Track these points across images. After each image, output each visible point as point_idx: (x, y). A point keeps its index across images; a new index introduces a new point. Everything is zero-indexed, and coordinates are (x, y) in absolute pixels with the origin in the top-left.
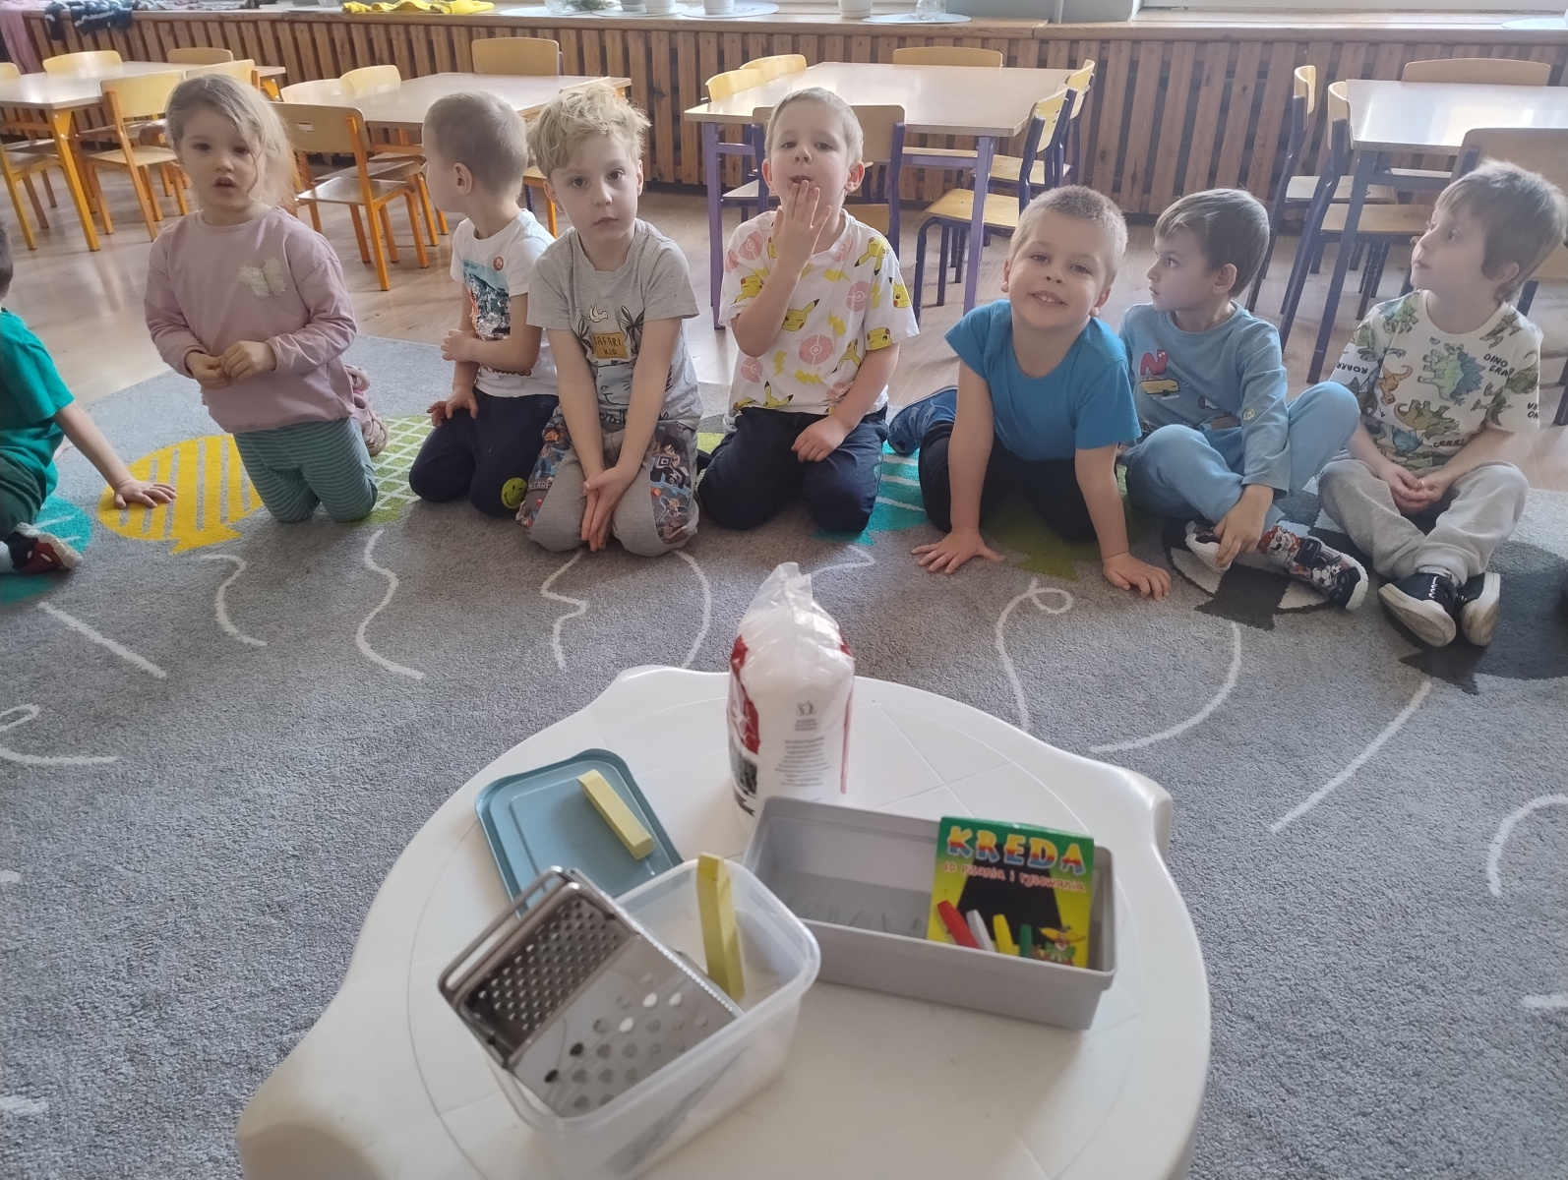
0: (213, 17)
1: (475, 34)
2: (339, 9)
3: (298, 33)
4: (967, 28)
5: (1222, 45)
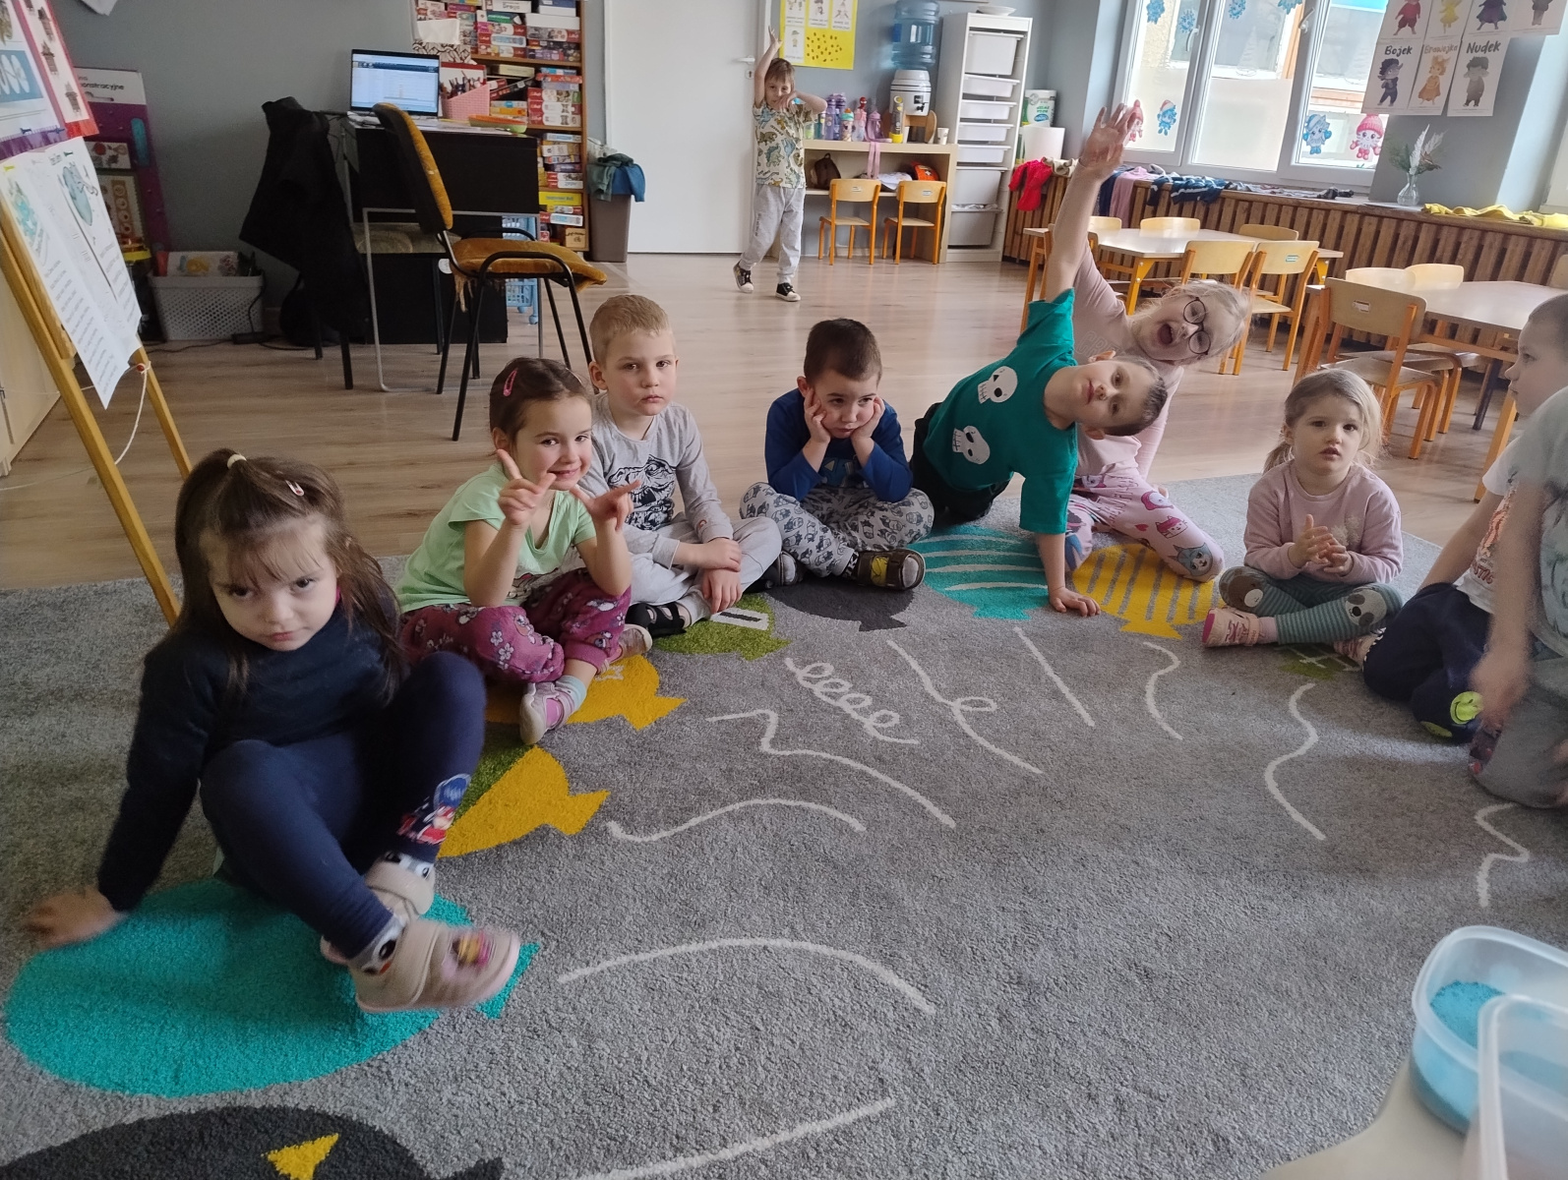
0: (1290, 202)
2: (1419, 209)
3: (1365, 226)
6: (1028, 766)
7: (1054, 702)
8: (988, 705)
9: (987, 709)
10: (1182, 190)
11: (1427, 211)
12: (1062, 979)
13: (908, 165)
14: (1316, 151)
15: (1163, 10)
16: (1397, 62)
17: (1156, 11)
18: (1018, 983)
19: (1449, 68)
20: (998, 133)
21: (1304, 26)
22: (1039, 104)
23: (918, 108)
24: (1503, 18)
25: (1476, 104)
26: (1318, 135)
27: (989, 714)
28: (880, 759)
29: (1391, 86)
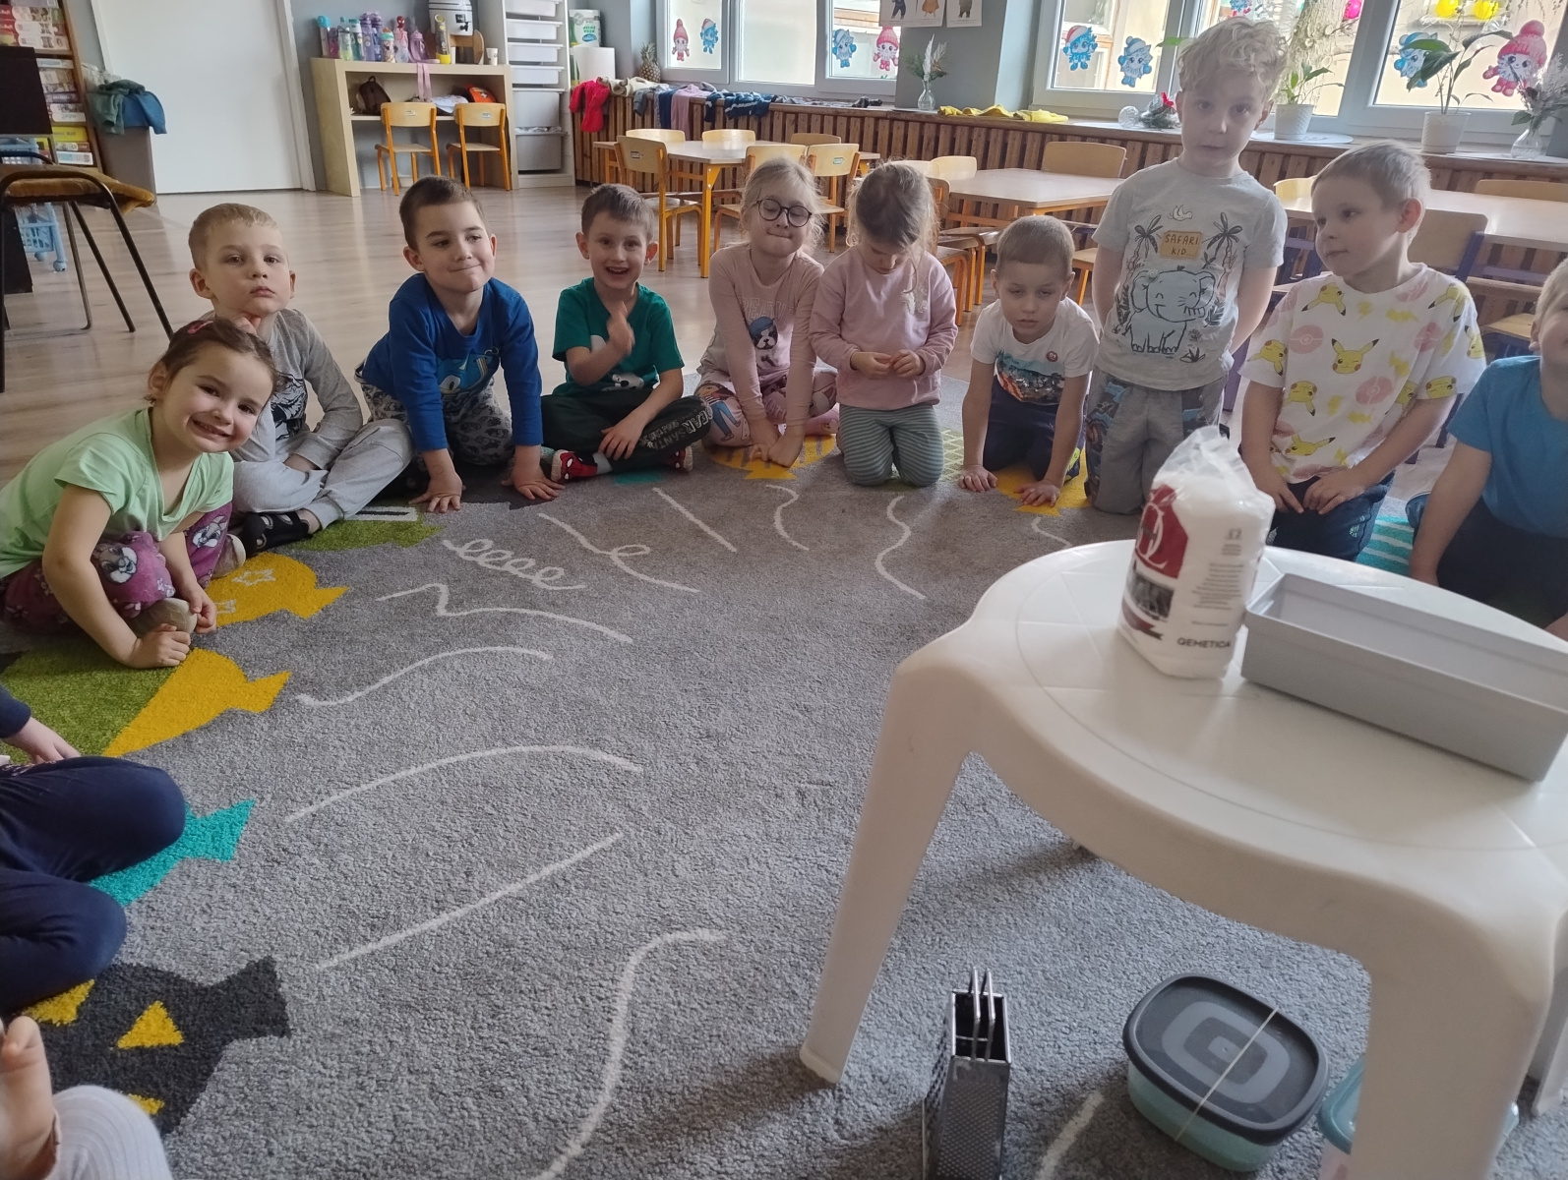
0: (830, 112)
1: (1047, 140)
2: (936, 112)
3: (895, 129)
6: (686, 588)
7: (699, 539)
8: (643, 550)
9: (641, 553)
10: (734, 105)
11: (942, 113)
12: (742, 727)
13: (462, 87)
14: (845, 64)
18: (708, 737)
20: (549, 53)
22: (585, 24)
23: (462, 28)
25: (968, 15)
26: (845, 49)
27: (645, 556)
28: (553, 604)
29: (899, 1)
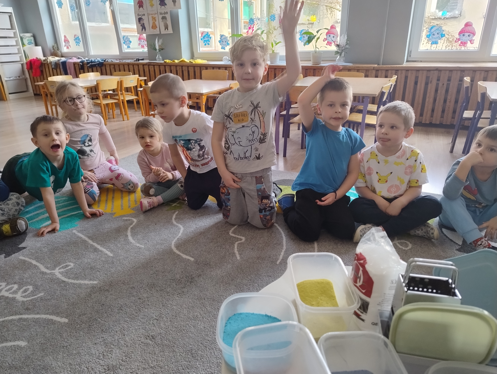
0: (126, 64)
1: (202, 69)
2: (163, 62)
3: (150, 68)
4: (352, 67)
5: (435, 72)
6: (91, 282)
7: (96, 253)
8: (70, 265)
9: (70, 267)
10: (90, 64)
11: (165, 62)
14: (129, 47)
15: (62, 4)
16: (142, 18)
17: (60, 4)
19: (157, 19)
21: (111, 8)
22: (27, 39)
24: (166, 5)
25: (168, 30)
26: (127, 42)
27: (71, 269)
29: (143, 26)
